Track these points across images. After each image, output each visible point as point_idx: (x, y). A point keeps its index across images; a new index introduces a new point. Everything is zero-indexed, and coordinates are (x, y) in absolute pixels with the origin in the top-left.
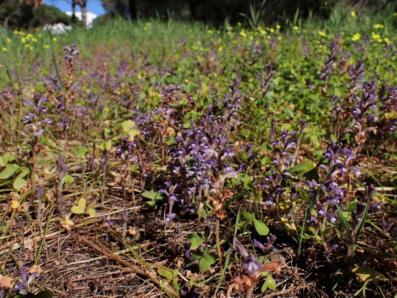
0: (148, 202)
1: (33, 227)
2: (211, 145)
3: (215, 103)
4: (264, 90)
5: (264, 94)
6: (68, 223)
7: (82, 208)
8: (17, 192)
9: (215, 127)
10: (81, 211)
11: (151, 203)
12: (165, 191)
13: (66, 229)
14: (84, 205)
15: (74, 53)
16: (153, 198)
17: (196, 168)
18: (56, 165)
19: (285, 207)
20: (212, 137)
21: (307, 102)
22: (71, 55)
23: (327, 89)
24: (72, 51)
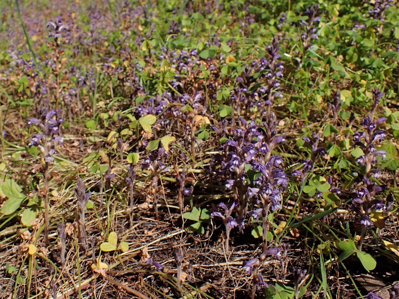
0: (192, 225)
1: (61, 278)
2: (268, 144)
3: (248, 72)
4: (305, 44)
5: (306, 49)
6: (102, 267)
7: (113, 244)
8: (27, 228)
9: (273, 121)
10: (113, 248)
11: (196, 226)
12: (220, 214)
13: (101, 274)
14: (116, 240)
15: (60, 29)
16: (197, 219)
17: (260, 183)
18: (76, 194)
19: (378, 218)
20: (270, 133)
21: (361, 51)
22: (57, 33)
23: (383, 29)
24: (58, 27)
